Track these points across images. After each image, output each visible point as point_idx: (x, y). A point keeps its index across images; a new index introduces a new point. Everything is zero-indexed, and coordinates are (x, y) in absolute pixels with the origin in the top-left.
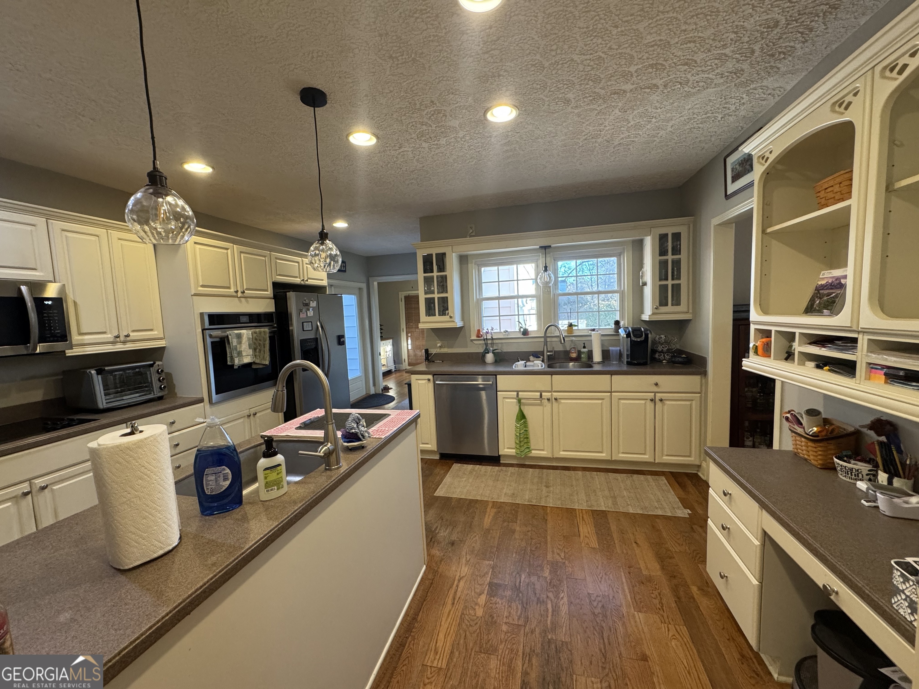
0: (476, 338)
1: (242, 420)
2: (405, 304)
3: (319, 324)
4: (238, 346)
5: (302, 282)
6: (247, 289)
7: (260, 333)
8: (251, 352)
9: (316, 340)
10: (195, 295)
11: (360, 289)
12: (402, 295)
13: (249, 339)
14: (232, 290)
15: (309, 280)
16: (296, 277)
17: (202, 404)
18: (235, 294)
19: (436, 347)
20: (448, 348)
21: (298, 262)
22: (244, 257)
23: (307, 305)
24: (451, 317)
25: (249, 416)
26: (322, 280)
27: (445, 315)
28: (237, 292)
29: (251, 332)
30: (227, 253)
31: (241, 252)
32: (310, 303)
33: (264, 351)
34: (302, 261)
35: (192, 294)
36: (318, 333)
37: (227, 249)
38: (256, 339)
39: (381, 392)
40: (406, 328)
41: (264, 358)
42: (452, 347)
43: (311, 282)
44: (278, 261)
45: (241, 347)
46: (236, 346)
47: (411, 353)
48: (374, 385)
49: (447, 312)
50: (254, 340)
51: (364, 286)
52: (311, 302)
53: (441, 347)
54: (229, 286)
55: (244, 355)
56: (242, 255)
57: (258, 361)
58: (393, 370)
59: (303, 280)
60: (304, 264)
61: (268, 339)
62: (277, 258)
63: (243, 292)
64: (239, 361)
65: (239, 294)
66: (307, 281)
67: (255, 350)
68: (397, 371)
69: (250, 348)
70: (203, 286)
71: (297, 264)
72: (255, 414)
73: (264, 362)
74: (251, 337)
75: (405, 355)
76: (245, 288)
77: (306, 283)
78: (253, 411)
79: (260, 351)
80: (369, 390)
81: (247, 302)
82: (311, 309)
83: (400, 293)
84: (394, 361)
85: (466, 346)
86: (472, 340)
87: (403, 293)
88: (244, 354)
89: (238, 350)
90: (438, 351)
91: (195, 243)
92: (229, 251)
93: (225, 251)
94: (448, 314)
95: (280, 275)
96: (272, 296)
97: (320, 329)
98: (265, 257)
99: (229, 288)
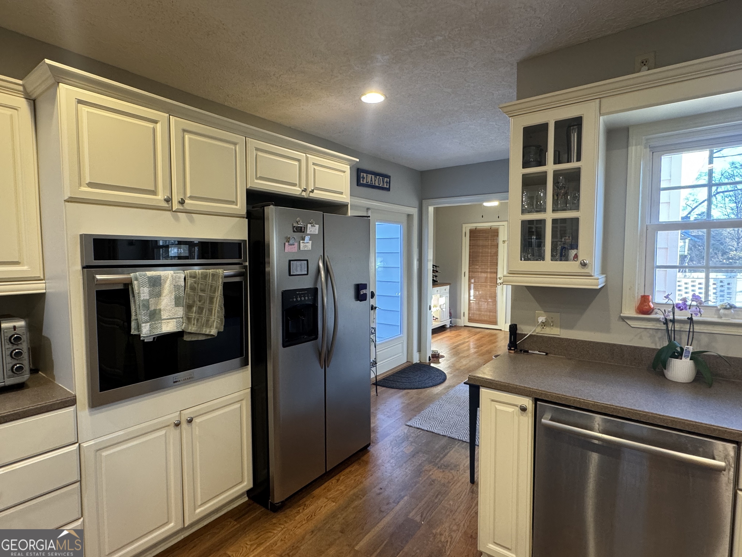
0: (634, 314)
1: (163, 432)
2: (470, 240)
3: (321, 265)
4: (152, 301)
5: (304, 194)
6: (191, 198)
7: (205, 276)
8: (180, 312)
9: (315, 291)
10: (71, 200)
11: (409, 216)
12: (467, 228)
13: (177, 287)
14: (161, 196)
15: (315, 191)
16: (295, 185)
17: (71, 409)
18: (165, 205)
19: (534, 322)
20: (561, 327)
21: (299, 161)
22: (190, 139)
23: (300, 230)
24: (584, 265)
25: (177, 425)
26: (341, 193)
27: (567, 260)
28: (168, 200)
29: (183, 276)
30: (154, 130)
31: (184, 131)
32: (306, 228)
33: (210, 311)
34: (307, 158)
35: (66, 198)
36: (319, 280)
37: (156, 122)
38: (193, 288)
39: (428, 361)
40: (469, 272)
41: (207, 324)
42: (570, 326)
43: (318, 195)
44: (260, 154)
45: (157, 304)
46: (148, 301)
47: (474, 306)
48: (419, 350)
49: (573, 253)
50: (188, 289)
51: (414, 211)
52: (309, 226)
53: (544, 324)
54: (153, 189)
55: (163, 317)
56: (187, 136)
57: (192, 329)
58: (448, 326)
59: (305, 190)
60: (310, 164)
61: (221, 288)
62: (257, 149)
63: (182, 202)
64: (152, 328)
65: (176, 206)
66: (312, 191)
67: (189, 307)
68: (454, 327)
69: (177, 304)
70: (91, 185)
71: (297, 163)
72: (190, 421)
73: (206, 331)
74: (183, 284)
75: (464, 308)
76: (188, 195)
77: (311, 195)
78: (187, 414)
79: (200, 310)
80: (412, 357)
81: (192, 221)
82: (307, 238)
83: (464, 226)
84: (450, 313)
85: (607, 330)
86: (623, 319)
87: (467, 225)
88: (164, 315)
89: (152, 308)
90: (538, 331)
91: (80, 102)
92: (159, 126)
93: (151, 125)
94: (576, 257)
95: (261, 178)
96: (244, 212)
97: (322, 272)
98: (235, 144)
99: (154, 192)
